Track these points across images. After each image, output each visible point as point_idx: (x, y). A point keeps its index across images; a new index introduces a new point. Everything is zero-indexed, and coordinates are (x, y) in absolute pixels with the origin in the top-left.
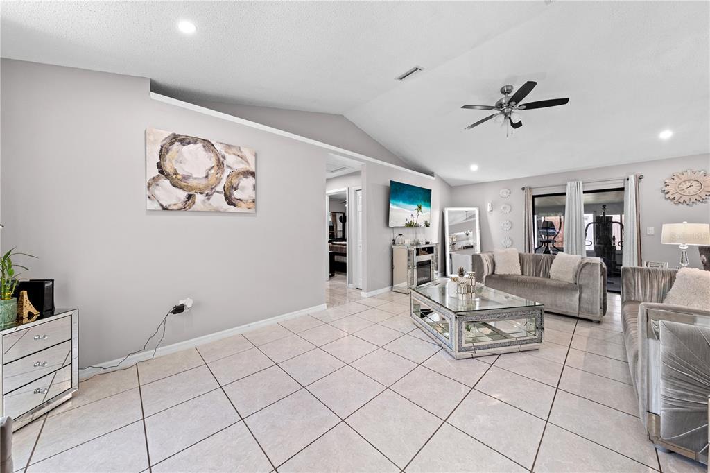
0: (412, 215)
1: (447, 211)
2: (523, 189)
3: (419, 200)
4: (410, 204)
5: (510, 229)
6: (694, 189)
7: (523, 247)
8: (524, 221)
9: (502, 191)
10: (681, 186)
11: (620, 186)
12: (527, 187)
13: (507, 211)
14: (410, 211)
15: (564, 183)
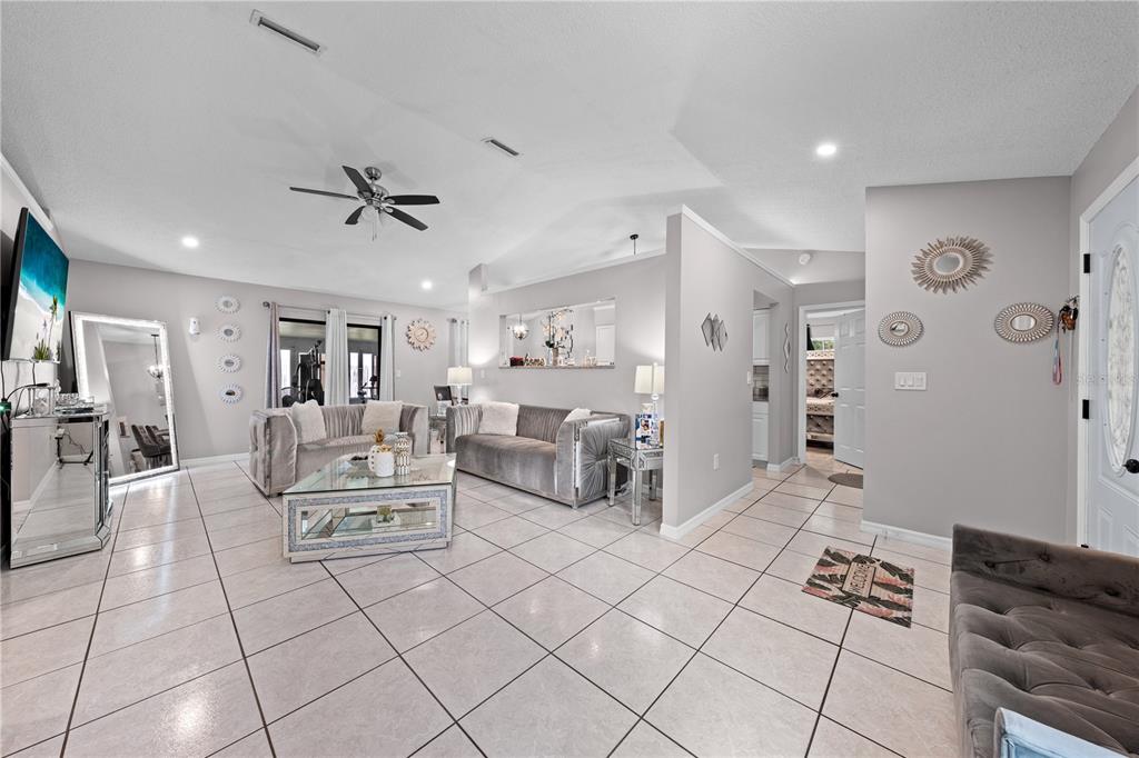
0: (45, 325)
1: (79, 321)
2: (267, 305)
3: (55, 283)
4: (45, 290)
5: (239, 368)
6: (425, 336)
7: (266, 399)
8: (268, 357)
9: (224, 299)
10: (417, 332)
11: (378, 324)
12: (274, 303)
13: (232, 337)
14: (43, 311)
15: (323, 308)
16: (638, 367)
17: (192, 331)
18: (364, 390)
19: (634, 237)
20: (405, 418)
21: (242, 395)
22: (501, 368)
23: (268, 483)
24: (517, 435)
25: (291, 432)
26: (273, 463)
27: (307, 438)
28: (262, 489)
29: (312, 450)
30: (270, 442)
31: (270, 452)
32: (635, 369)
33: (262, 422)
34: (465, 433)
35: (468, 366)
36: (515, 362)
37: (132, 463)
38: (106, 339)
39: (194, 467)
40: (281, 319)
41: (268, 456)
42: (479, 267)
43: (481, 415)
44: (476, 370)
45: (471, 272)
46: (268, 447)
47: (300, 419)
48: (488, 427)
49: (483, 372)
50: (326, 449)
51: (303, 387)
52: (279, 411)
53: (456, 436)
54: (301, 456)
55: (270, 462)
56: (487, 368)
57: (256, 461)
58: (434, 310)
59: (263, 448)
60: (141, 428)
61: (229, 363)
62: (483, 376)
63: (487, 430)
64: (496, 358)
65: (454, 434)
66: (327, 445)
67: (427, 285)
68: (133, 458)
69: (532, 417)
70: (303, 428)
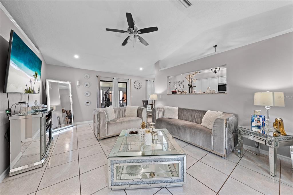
0: (31, 81)
1: (48, 82)
2: (97, 76)
3: (36, 67)
4: (29, 68)
5: (90, 96)
6: (139, 85)
7: (97, 105)
8: (97, 92)
9: (86, 75)
10: (137, 84)
11: (126, 82)
12: (99, 76)
13: (88, 86)
14: (30, 77)
15: (112, 77)
16: (255, 93)
17: (77, 85)
18: (120, 101)
19: (215, 46)
20: (139, 112)
21: (91, 103)
22: (167, 94)
23: (99, 135)
24: (178, 119)
25: (106, 117)
26: (100, 129)
27: (110, 119)
28: (97, 137)
29: (112, 124)
30: (99, 121)
31: (99, 125)
32: (254, 94)
33: (96, 114)
34: (159, 118)
35: (155, 94)
36: (174, 92)
37: (66, 120)
38: (60, 88)
39: (78, 125)
40: (101, 81)
41: (98, 126)
42: (158, 62)
43: (164, 111)
44: (158, 95)
45: (155, 64)
46: (98, 123)
47: (108, 113)
48: (167, 116)
49: (160, 96)
50: (116, 123)
51: (105, 100)
52: (101, 110)
53: (157, 118)
54: (109, 126)
55: (99, 128)
56: (162, 95)
57: (95, 127)
58: (141, 77)
59: (97, 123)
60: (68, 111)
61: (87, 94)
62: (160, 97)
63: (167, 117)
64: (166, 91)
65: (156, 118)
66: (116, 122)
67: (141, 69)
68: (66, 118)
69: (185, 112)
70: (109, 115)
